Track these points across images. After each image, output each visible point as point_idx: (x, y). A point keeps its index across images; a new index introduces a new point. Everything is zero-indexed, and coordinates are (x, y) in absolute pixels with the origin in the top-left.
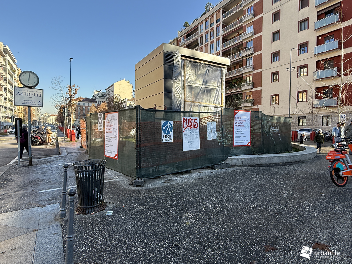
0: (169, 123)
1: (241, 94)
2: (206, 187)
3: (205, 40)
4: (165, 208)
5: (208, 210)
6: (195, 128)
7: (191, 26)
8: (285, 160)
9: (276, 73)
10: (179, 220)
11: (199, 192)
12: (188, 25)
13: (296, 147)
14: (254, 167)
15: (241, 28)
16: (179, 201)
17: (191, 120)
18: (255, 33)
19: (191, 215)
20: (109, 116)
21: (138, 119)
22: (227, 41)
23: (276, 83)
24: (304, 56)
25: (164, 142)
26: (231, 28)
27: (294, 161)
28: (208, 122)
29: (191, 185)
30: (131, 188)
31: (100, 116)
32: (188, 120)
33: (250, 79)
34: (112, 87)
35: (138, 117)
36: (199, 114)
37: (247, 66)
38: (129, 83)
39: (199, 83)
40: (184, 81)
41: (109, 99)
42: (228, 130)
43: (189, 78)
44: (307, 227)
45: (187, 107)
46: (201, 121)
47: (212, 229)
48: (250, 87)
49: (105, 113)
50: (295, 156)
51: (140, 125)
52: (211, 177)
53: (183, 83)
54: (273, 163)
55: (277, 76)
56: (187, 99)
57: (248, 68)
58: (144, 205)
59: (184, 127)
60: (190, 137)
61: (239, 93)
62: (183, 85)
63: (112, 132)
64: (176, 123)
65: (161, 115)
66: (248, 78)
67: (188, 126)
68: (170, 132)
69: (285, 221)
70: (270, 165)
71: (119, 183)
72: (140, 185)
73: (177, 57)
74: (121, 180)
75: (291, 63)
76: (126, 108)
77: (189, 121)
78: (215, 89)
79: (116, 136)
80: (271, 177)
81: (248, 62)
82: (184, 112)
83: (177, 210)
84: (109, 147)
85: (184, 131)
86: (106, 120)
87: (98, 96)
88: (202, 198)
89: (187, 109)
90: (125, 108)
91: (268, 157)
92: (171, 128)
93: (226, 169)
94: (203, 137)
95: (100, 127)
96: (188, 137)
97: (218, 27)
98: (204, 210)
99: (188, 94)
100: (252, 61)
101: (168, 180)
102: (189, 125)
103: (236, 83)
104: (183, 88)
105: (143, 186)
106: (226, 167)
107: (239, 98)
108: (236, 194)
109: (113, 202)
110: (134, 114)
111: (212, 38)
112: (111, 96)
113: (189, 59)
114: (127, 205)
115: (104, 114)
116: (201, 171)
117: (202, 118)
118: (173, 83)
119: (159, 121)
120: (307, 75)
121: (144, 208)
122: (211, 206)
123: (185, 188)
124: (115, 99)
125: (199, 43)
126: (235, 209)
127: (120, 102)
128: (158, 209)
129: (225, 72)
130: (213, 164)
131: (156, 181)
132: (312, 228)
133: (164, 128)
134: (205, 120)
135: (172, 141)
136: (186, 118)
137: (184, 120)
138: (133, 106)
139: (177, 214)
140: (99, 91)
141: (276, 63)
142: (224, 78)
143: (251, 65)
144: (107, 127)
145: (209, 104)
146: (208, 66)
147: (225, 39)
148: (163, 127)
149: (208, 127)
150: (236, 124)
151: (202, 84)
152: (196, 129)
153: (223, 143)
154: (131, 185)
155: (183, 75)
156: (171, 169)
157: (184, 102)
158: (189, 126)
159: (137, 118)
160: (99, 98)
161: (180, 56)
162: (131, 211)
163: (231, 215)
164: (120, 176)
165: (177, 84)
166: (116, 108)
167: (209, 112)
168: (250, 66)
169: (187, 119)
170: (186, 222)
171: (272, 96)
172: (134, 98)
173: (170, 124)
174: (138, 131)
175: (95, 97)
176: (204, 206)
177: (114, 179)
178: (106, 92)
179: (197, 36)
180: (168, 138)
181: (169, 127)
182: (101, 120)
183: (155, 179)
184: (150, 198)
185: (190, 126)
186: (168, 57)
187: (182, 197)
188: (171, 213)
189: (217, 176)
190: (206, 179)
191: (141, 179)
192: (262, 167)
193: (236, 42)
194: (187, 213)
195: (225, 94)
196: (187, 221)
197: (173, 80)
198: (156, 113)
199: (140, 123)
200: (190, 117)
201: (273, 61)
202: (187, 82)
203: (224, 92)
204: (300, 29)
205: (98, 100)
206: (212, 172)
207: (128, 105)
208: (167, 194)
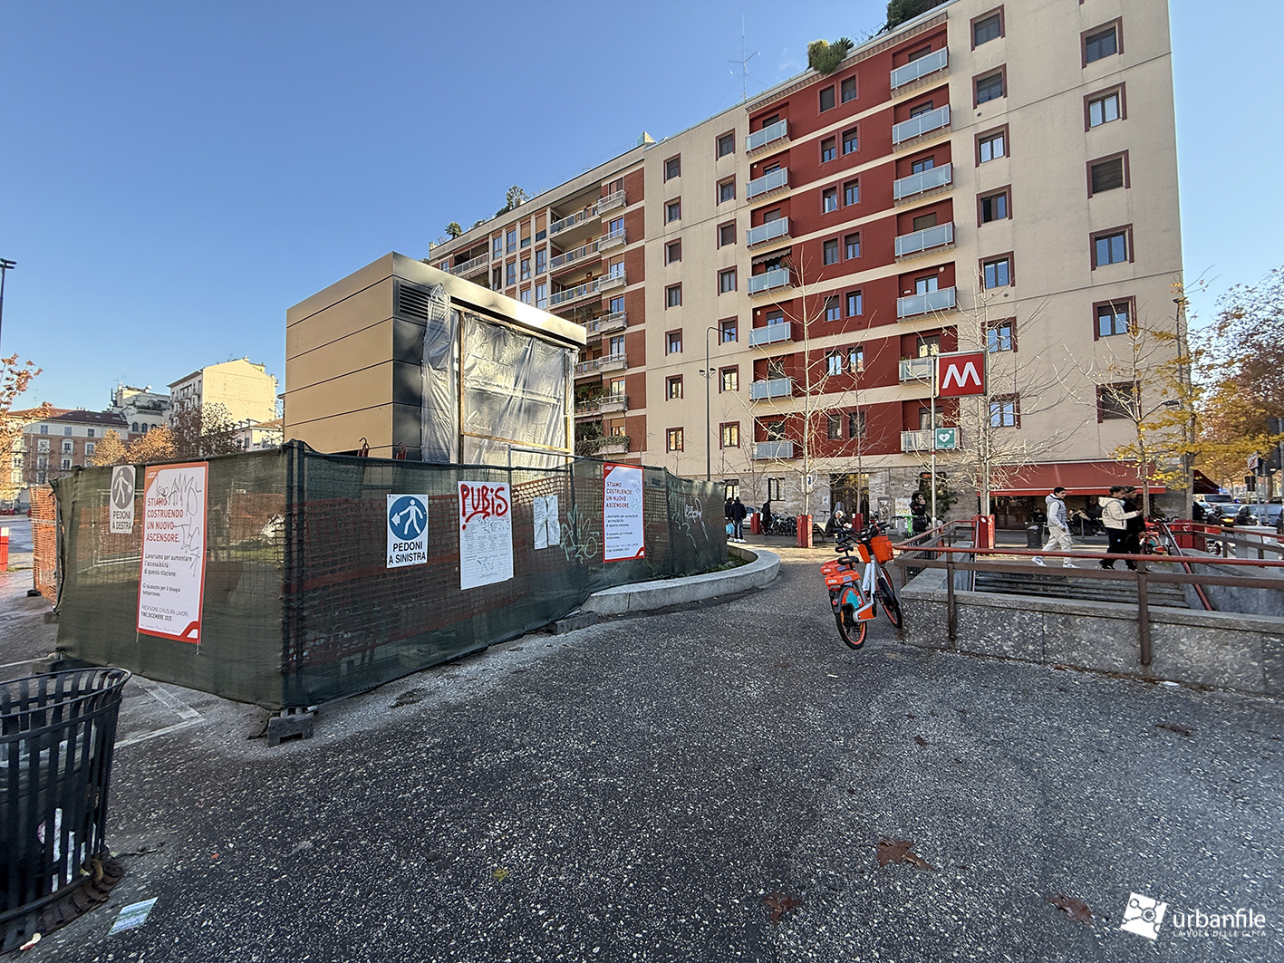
0: (413, 502)
1: (598, 423)
2: (540, 703)
3: (507, 279)
4: (406, 819)
5: (563, 794)
6: (499, 515)
7: (469, 237)
8: (723, 589)
9: (676, 380)
10: (467, 868)
11: (524, 726)
12: (460, 231)
13: (734, 552)
14: (657, 614)
15: (597, 263)
16: (458, 775)
17: (487, 490)
18: (629, 282)
19: (508, 830)
20: (163, 479)
21: (295, 489)
22: (564, 289)
23: (675, 401)
24: (730, 346)
25: (395, 565)
26: (571, 259)
27: (742, 588)
28: (536, 496)
29: (491, 702)
30: (260, 751)
31: (121, 479)
32: (476, 493)
33: (619, 387)
34: (196, 380)
35: (295, 484)
36: (510, 474)
37: (613, 355)
38: (263, 371)
39: (504, 385)
40: (459, 374)
41: (181, 417)
42: (589, 519)
43: (474, 366)
44: (841, 789)
45: (470, 452)
46: (516, 493)
47: (591, 876)
48: (621, 407)
49: (145, 466)
50: (743, 576)
51: (301, 512)
52: (549, 661)
53: (456, 381)
54: (699, 598)
55: (680, 384)
56: (467, 429)
57: (614, 360)
58: (316, 825)
59: (464, 515)
60: (482, 545)
61: (594, 419)
62: (456, 387)
63: (174, 538)
64: (437, 501)
65: (385, 475)
66: (615, 385)
67: (478, 510)
68: (419, 532)
69: (783, 781)
70: (694, 605)
71: (203, 737)
72: (296, 732)
73: (437, 300)
74: (213, 720)
75: (708, 359)
76: (249, 450)
77: (479, 496)
78: (550, 404)
79: (195, 552)
80: (708, 642)
81: (615, 346)
82: (461, 467)
83: (453, 818)
84: (158, 594)
85: (464, 527)
86: (151, 493)
87: (134, 404)
88: (534, 749)
89: (470, 459)
90: (245, 447)
91: (689, 585)
92: (422, 517)
93: (586, 629)
94: (524, 543)
95: (119, 520)
96: (476, 544)
97: (540, 250)
98: (549, 798)
99: (470, 413)
100: (622, 345)
101: (411, 694)
102: (481, 506)
103: (588, 396)
104: (456, 394)
105: (311, 735)
106: (586, 624)
107: (595, 433)
108: (635, 712)
109: (162, 844)
110: (281, 468)
111: (525, 276)
112: (189, 410)
113: (476, 313)
114: (231, 845)
115: (141, 468)
116: (517, 644)
117: (518, 486)
118: (425, 377)
119: (376, 495)
120: (738, 390)
121: (315, 843)
122: (568, 774)
123: (474, 717)
124: (207, 420)
125: (491, 283)
126: (644, 768)
127: (226, 429)
128: (378, 831)
129: (574, 360)
130: (553, 619)
131: (364, 705)
132: (851, 792)
133: (396, 520)
134: (526, 492)
135: (425, 561)
136: (469, 484)
137: (465, 493)
138: (278, 443)
139: (456, 839)
140: (139, 390)
141: (676, 357)
142: (572, 377)
143: (620, 354)
144: (155, 520)
145: (533, 445)
146: (528, 339)
147: (558, 285)
148: (391, 517)
149: (536, 510)
150: (609, 501)
151: (513, 387)
152: (501, 517)
153: (576, 556)
154: (259, 737)
155: (456, 356)
156: (420, 651)
157: (461, 437)
158: (480, 509)
159: (290, 488)
160: (140, 412)
161: (446, 299)
162: (251, 875)
163: (638, 797)
164: (208, 703)
165: (438, 381)
166: (209, 449)
167: (531, 467)
168: (619, 357)
169: (472, 488)
170: (494, 870)
171: (669, 431)
172: (282, 417)
173: (419, 504)
174: (295, 533)
175: (120, 410)
176: (547, 778)
177: (181, 720)
178: (169, 395)
179: (486, 264)
180: (409, 551)
181: (413, 516)
182: (126, 490)
183: (362, 697)
184: (342, 787)
185: (485, 509)
186: (411, 299)
187: (467, 757)
188: (429, 838)
189: (566, 655)
190: (537, 673)
191: (304, 710)
192: (676, 614)
193: (586, 296)
194: (494, 825)
195: (576, 419)
196: (496, 865)
197: (425, 369)
198: (368, 468)
199: (302, 504)
200: (484, 484)
201: (668, 351)
202: (468, 378)
203: (573, 414)
204: (722, 290)
205: (133, 417)
206: (550, 646)
207: (260, 441)
208: (411, 752)
